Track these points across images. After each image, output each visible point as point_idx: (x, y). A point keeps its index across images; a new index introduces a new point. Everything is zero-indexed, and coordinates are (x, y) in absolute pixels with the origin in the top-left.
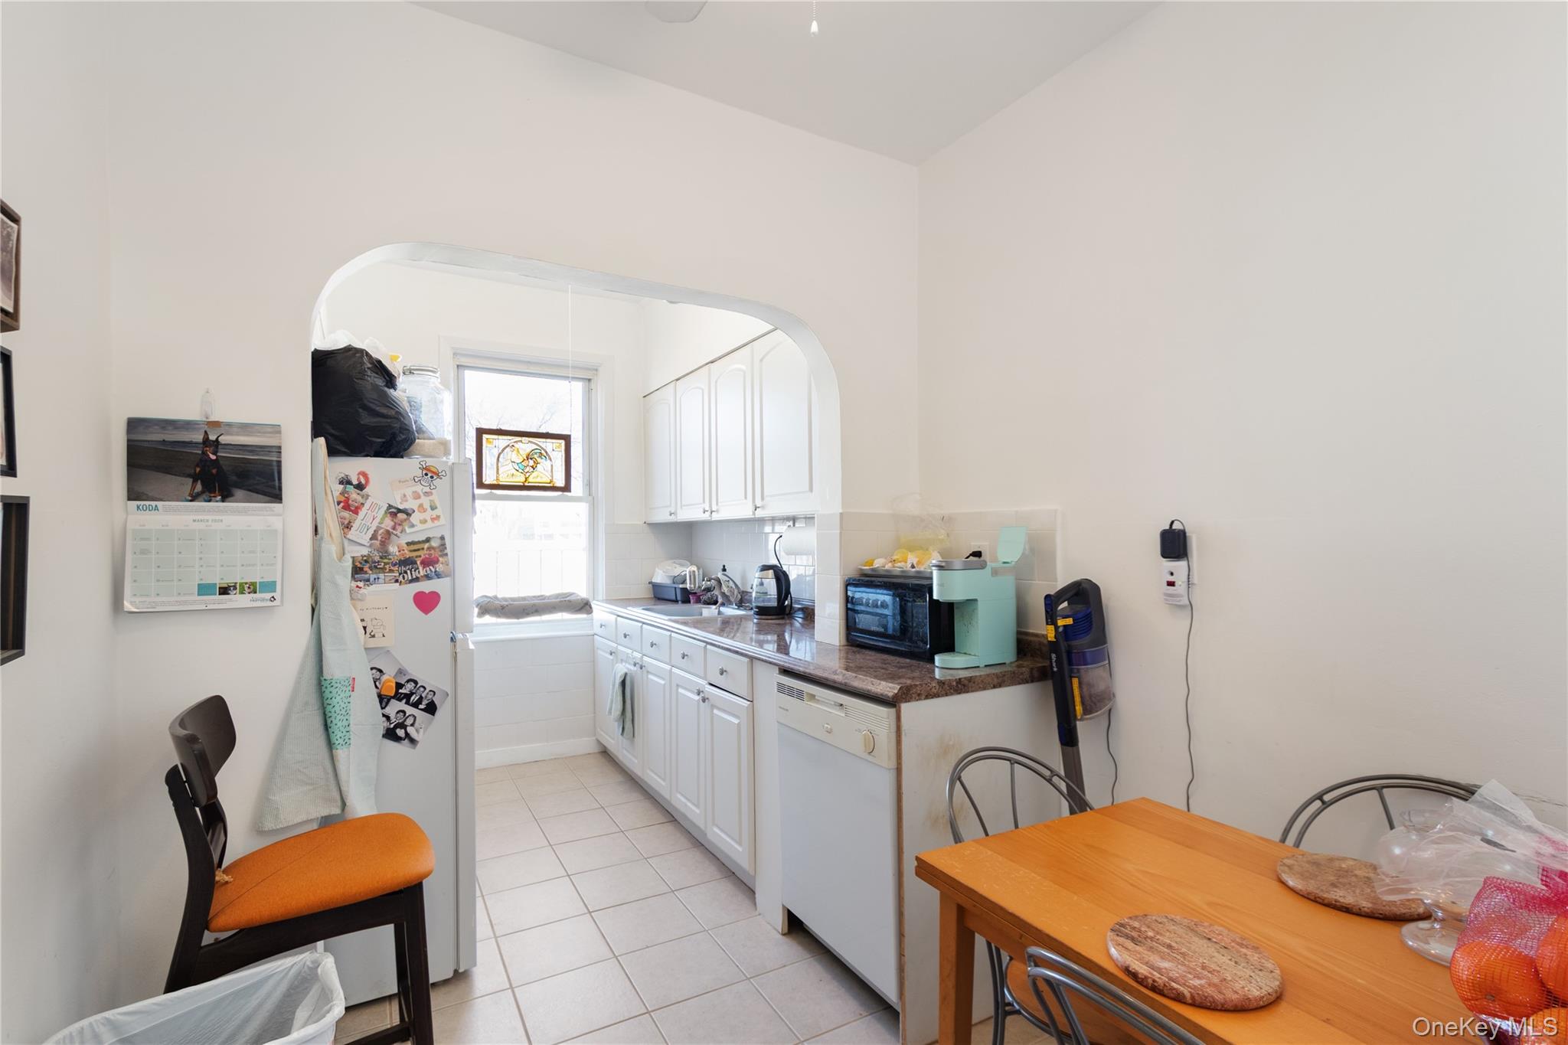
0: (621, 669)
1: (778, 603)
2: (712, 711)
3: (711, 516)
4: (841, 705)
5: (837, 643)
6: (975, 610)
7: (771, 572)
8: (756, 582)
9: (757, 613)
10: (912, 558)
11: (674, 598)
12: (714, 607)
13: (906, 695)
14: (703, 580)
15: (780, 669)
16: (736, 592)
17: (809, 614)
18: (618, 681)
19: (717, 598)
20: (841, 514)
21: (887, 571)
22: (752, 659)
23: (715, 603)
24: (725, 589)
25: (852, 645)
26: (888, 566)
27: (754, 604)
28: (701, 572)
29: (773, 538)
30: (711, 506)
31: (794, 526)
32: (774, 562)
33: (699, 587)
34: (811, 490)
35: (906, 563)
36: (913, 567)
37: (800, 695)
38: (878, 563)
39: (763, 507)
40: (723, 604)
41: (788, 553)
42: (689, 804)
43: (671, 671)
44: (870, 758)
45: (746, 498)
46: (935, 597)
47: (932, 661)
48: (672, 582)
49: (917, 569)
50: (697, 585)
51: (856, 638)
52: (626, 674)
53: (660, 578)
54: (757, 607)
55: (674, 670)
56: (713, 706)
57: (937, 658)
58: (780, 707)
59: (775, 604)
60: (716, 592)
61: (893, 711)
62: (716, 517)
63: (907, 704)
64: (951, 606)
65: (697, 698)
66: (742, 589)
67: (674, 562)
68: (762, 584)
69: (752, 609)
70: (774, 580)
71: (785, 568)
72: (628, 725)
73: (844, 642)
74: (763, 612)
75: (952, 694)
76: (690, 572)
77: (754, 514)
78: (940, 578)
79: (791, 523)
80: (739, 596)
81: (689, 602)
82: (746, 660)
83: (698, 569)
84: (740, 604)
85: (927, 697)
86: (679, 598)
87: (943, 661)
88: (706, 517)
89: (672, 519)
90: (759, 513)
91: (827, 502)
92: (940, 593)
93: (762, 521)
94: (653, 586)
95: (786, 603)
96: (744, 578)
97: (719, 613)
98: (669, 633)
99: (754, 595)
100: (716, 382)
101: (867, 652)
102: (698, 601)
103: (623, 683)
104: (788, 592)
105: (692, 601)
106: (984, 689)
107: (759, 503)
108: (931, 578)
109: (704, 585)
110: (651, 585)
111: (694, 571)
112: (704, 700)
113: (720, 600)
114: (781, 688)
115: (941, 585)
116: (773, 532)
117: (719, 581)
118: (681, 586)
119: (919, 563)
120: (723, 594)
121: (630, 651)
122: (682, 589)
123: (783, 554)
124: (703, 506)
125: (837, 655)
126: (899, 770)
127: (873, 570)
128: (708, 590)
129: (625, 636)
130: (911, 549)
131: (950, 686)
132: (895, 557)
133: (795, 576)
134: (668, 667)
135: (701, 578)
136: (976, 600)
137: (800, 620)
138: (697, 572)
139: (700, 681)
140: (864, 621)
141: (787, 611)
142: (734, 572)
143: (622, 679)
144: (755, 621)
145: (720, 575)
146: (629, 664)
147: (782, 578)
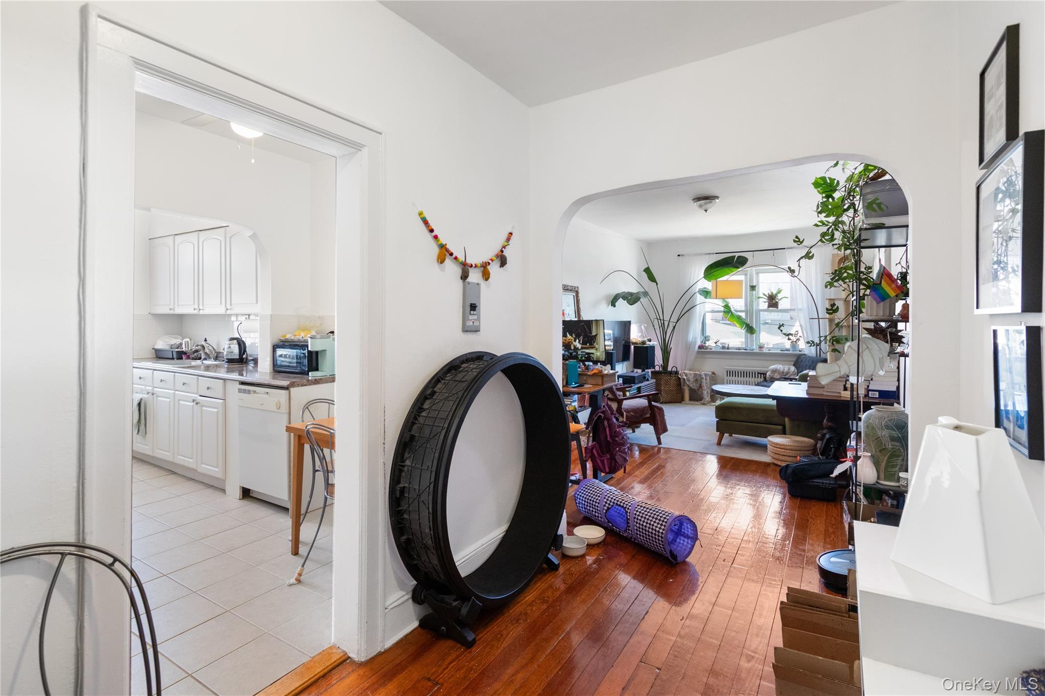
0: (137, 397)
1: (239, 356)
2: (202, 408)
3: (199, 312)
4: (268, 393)
5: (268, 371)
6: (326, 354)
7: (235, 341)
8: (226, 346)
9: (227, 362)
10: (303, 334)
11: (171, 357)
12: (199, 361)
13: (293, 385)
14: (194, 346)
15: (238, 382)
16: (214, 352)
17: (255, 361)
18: (136, 403)
19: (201, 356)
20: (271, 315)
21: (292, 339)
22: (224, 380)
23: (200, 359)
24: (207, 350)
25: (276, 372)
26: (293, 338)
27: (225, 358)
28: (192, 342)
29: (236, 324)
30: (199, 307)
31: (249, 318)
32: (237, 336)
33: (191, 350)
34: (257, 302)
35: (300, 336)
36: (303, 338)
37: (249, 392)
38: (288, 336)
39: (231, 309)
40: (205, 359)
41: (245, 332)
42: (186, 459)
43: (174, 393)
44: (278, 411)
45: (221, 304)
46: (309, 349)
47: (308, 374)
48: (170, 348)
49: (304, 338)
50: (190, 349)
51: (278, 369)
52: (141, 399)
53: (160, 345)
54: (227, 359)
55: (177, 392)
56: (202, 406)
57: (310, 373)
58: (240, 399)
59: (238, 357)
60: (201, 352)
61: (288, 391)
62: (201, 312)
63: (294, 389)
64: (317, 353)
65: (192, 404)
66: (217, 351)
67: (170, 337)
68: (230, 347)
69: (224, 361)
70: (237, 345)
71: (243, 339)
72: (142, 427)
73: (272, 370)
74: (230, 361)
75: (312, 385)
76: (185, 342)
77: (226, 312)
78: (311, 342)
79: (247, 316)
80: (216, 355)
81: (182, 359)
82: (222, 381)
83: (191, 340)
84: (216, 358)
85: (302, 386)
86: (175, 357)
87: (312, 374)
88: (196, 312)
89: (171, 312)
90: (229, 312)
91: (264, 308)
92: (311, 347)
93: (230, 315)
94: (155, 350)
95: (244, 356)
96: (218, 345)
97: (202, 363)
98: (173, 374)
99: (225, 353)
100: (203, 242)
101: (281, 374)
102: (188, 358)
103: (139, 404)
104: (245, 351)
105: (184, 358)
106: (327, 383)
107: (228, 307)
108: (308, 342)
109: (194, 348)
110: (154, 350)
111: (188, 341)
112: (197, 404)
113: (203, 357)
114: (240, 391)
115: (311, 344)
116: (237, 321)
117: (203, 347)
118: (176, 350)
119: (305, 336)
120: (206, 353)
121: (144, 387)
122: (177, 351)
123: (242, 332)
124: (194, 306)
125: (269, 375)
126: (290, 413)
127: (286, 339)
128: (196, 351)
129: (140, 378)
130: (303, 330)
131: (312, 382)
132: (296, 334)
133: (250, 344)
134: (173, 392)
135: (192, 345)
136: (326, 350)
137: (252, 365)
138: (189, 342)
139: (196, 396)
140: (280, 361)
141: (245, 361)
142: (212, 341)
143: (138, 402)
144: (226, 366)
145: (203, 343)
146: (144, 394)
147: (241, 344)
